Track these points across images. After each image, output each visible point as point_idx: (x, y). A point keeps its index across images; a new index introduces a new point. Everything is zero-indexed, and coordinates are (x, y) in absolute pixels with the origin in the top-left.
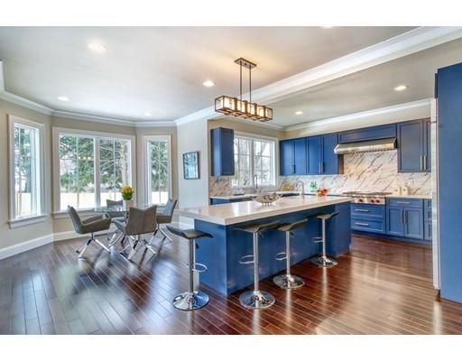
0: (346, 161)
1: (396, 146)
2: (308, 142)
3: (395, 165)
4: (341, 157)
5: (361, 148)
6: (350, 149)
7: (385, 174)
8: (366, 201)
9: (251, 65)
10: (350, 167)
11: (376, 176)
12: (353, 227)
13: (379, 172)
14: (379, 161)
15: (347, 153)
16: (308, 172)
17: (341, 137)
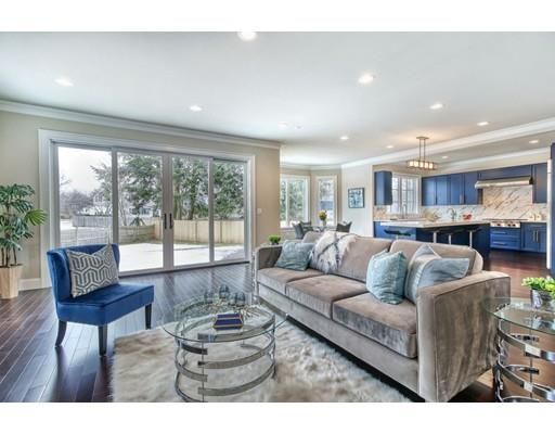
0: (485, 194)
1: (532, 182)
2: (449, 178)
3: (531, 198)
4: (480, 191)
5: (499, 184)
6: (488, 185)
7: (522, 205)
8: (503, 225)
9: (425, 138)
10: (488, 198)
11: (513, 206)
12: (492, 246)
13: (516, 202)
14: (515, 194)
15: (486, 187)
16: (449, 202)
17: (481, 175)
